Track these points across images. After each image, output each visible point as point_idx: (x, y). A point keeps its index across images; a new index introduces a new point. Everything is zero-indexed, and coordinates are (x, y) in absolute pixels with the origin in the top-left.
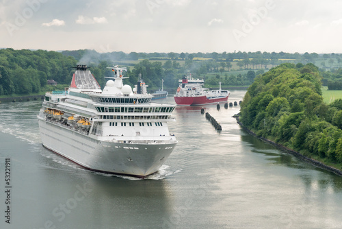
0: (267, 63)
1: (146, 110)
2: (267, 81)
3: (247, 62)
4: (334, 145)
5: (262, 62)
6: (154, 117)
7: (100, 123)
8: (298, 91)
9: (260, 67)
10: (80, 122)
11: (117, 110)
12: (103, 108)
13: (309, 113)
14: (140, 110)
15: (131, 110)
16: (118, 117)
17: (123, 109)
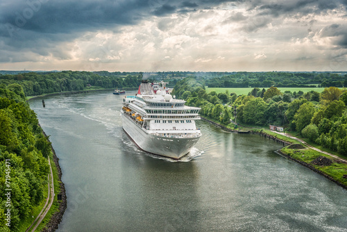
0: (182, 76)
1: (180, 112)
2: (182, 84)
3: (173, 76)
4: (211, 111)
5: (181, 76)
6: (185, 117)
7: (149, 121)
8: (195, 88)
9: (179, 78)
10: (138, 118)
11: (160, 112)
12: (150, 111)
13: (200, 97)
14: (176, 112)
15: (169, 112)
16: (161, 117)
17: (164, 111)
